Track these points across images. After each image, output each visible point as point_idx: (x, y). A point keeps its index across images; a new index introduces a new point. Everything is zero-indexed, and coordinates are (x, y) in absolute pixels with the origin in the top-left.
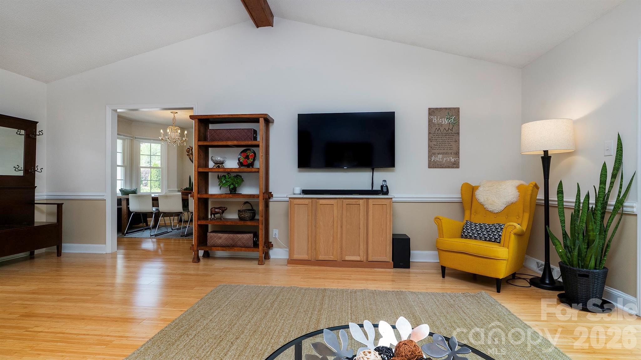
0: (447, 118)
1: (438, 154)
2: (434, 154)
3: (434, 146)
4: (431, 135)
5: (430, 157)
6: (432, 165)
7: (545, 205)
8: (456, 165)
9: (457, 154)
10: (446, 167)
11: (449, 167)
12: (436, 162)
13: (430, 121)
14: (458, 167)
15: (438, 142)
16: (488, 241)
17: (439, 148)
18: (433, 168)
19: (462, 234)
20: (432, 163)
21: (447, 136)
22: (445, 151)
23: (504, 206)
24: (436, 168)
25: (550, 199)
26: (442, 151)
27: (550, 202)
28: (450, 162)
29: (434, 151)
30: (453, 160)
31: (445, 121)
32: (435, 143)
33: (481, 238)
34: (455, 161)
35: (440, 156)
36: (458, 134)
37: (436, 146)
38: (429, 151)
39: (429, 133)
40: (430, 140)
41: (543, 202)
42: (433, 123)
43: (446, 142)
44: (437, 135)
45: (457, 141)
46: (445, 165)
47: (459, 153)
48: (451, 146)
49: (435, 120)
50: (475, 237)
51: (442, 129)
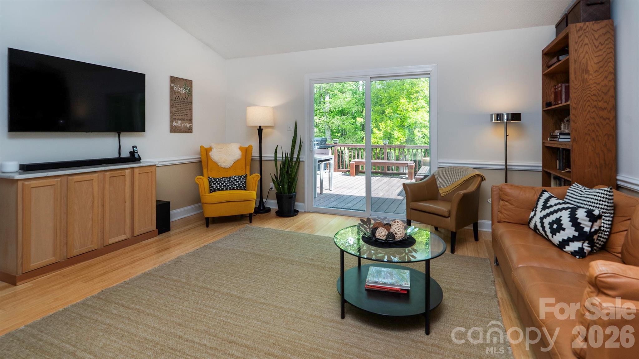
0: (184, 88)
1: (178, 120)
2: (175, 119)
3: (175, 112)
4: (173, 102)
5: (171, 122)
6: (174, 130)
7: (260, 160)
8: (189, 130)
9: (191, 120)
10: (183, 132)
11: (185, 132)
12: (176, 127)
13: (171, 88)
14: (191, 132)
15: (178, 109)
16: (232, 190)
17: (179, 115)
18: (175, 132)
19: (211, 188)
20: (174, 128)
21: (184, 104)
22: (183, 117)
23: (233, 163)
24: (176, 132)
25: (262, 155)
26: (180, 117)
27: (262, 158)
28: (186, 127)
29: (175, 117)
30: (188, 126)
31: (183, 91)
32: (175, 109)
33: (226, 189)
34: (189, 127)
35: (179, 122)
36: (192, 103)
37: (176, 113)
38: (171, 117)
39: (171, 100)
40: (172, 106)
41: (259, 158)
42: (174, 90)
43: (184, 110)
44: (177, 103)
45: (191, 110)
46: (183, 129)
47: (192, 119)
48: (187, 114)
49: (176, 88)
50: (222, 188)
51: (181, 97)
